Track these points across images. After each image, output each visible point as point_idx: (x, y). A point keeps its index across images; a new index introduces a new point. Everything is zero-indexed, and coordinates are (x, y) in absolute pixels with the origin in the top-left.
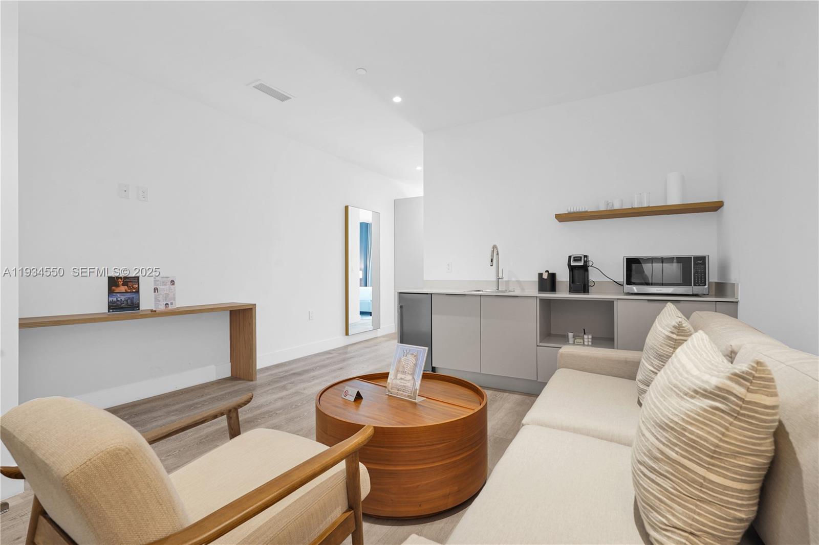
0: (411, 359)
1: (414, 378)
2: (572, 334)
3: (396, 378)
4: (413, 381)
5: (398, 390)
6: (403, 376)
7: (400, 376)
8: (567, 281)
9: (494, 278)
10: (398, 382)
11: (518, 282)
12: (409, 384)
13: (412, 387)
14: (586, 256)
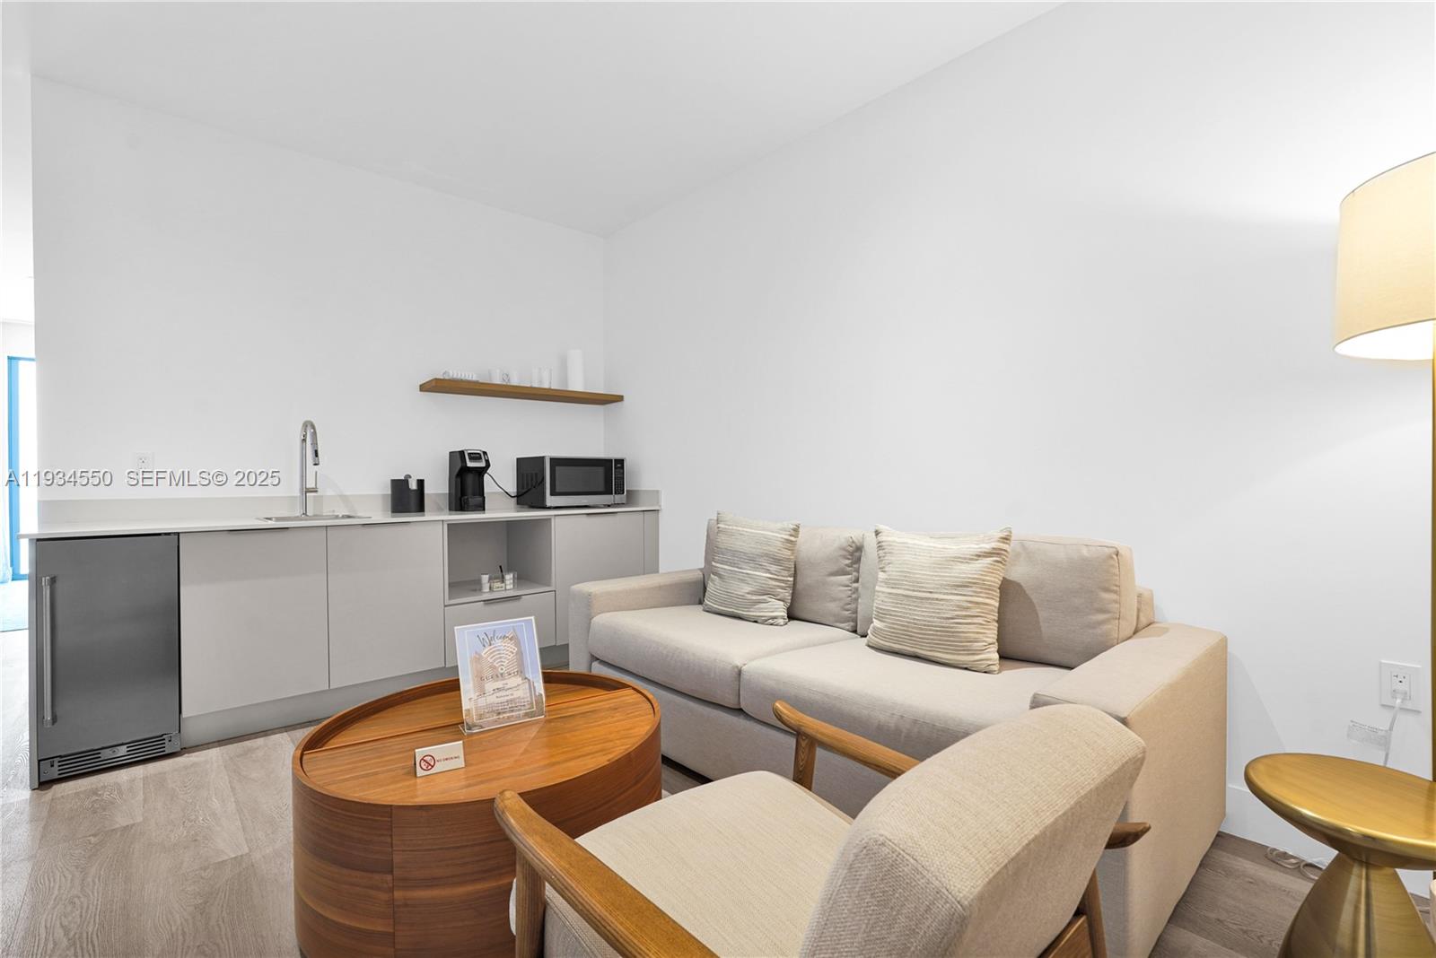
0: (506, 648)
1: (526, 678)
2: (487, 576)
3: (483, 693)
4: (527, 685)
5: (499, 714)
6: (499, 684)
7: (490, 686)
8: (444, 494)
9: (297, 493)
10: (492, 699)
11: (344, 498)
12: (522, 693)
13: (528, 695)
14: (485, 453)
